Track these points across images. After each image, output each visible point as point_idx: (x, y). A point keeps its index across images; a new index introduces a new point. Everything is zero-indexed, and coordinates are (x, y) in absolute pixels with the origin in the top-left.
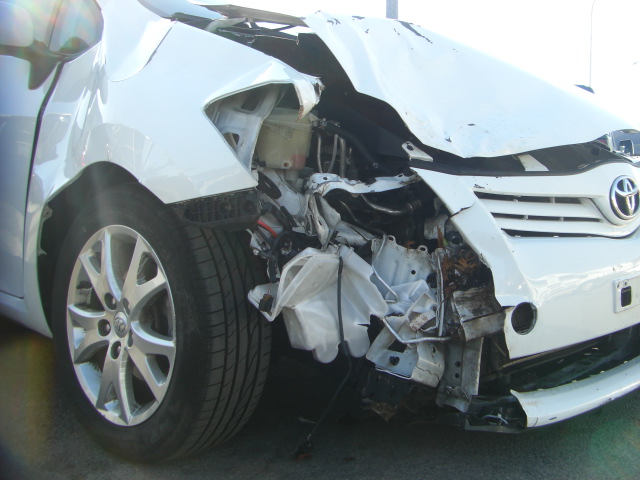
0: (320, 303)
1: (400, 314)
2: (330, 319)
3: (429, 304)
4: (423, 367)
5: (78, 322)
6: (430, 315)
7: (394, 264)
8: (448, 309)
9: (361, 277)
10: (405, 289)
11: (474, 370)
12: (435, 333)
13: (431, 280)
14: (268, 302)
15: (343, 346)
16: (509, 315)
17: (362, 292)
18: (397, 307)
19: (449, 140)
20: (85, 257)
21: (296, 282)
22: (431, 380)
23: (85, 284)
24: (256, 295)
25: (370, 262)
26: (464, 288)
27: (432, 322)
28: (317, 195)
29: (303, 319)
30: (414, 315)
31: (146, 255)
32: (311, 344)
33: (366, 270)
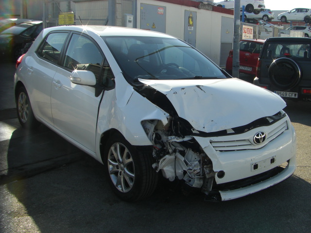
0: (170, 167)
1: (191, 170)
2: (173, 171)
3: (199, 167)
4: (196, 183)
5: (111, 164)
6: (198, 171)
7: (191, 156)
8: (203, 170)
9: (181, 161)
10: (193, 163)
11: (211, 184)
12: (200, 175)
13: (199, 161)
14: (156, 168)
15: (176, 177)
16: (216, 174)
17: (181, 164)
18: (191, 168)
19: (204, 128)
20: (112, 148)
21: (163, 164)
22: (199, 187)
23: (112, 154)
24: (154, 166)
25: (184, 156)
26: (207, 165)
27: (199, 173)
28: (169, 143)
29: (165, 171)
30: (194, 170)
31: (127, 153)
32: (168, 177)
33: (183, 159)
